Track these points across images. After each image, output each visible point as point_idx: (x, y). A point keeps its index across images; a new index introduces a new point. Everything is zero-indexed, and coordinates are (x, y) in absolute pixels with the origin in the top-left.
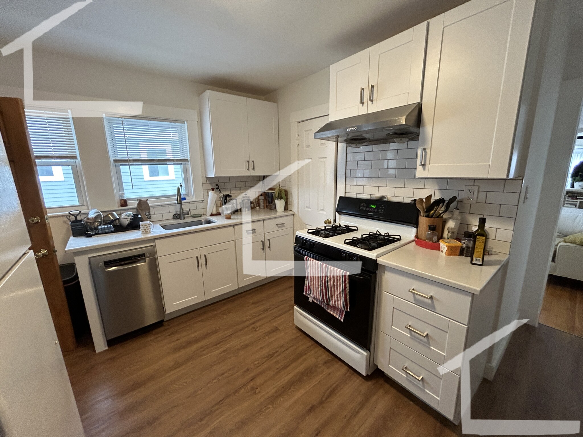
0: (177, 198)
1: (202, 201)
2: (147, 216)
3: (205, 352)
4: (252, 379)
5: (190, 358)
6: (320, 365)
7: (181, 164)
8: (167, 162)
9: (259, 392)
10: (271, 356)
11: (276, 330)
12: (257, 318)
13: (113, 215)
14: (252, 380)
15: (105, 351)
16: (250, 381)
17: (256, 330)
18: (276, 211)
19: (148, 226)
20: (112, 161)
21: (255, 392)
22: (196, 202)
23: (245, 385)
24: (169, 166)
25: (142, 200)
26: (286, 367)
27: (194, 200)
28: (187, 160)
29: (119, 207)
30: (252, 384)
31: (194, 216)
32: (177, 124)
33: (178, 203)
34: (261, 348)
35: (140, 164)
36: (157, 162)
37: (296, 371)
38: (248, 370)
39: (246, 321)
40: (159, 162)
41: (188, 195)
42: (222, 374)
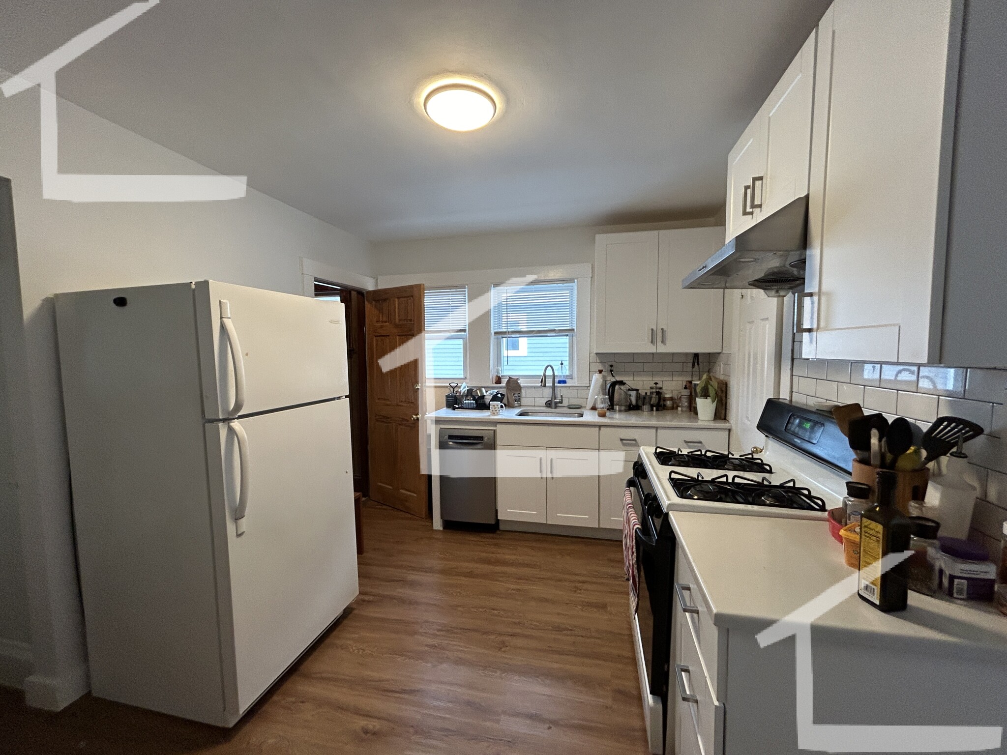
0: (542, 379)
1: (586, 388)
2: (514, 398)
3: (501, 579)
4: (513, 635)
5: (484, 576)
6: (609, 688)
7: (567, 335)
8: (547, 333)
9: (504, 652)
10: (559, 629)
11: (603, 607)
12: (595, 580)
13: (481, 391)
14: (511, 635)
15: (439, 531)
16: (508, 635)
17: (575, 591)
18: (697, 418)
19: (496, 406)
20: (493, 332)
21: (501, 648)
22: (578, 388)
23: (500, 634)
24: (520, 338)
25: (512, 378)
26: (561, 653)
27: (576, 384)
28: (573, 330)
29: (492, 383)
30: (507, 638)
31: (571, 407)
32: (565, 284)
33: (541, 385)
34: (559, 614)
35: (518, 336)
36: (536, 333)
37: (568, 667)
38: (519, 623)
39: (576, 575)
40: (538, 333)
41: (571, 377)
42: (493, 609)
